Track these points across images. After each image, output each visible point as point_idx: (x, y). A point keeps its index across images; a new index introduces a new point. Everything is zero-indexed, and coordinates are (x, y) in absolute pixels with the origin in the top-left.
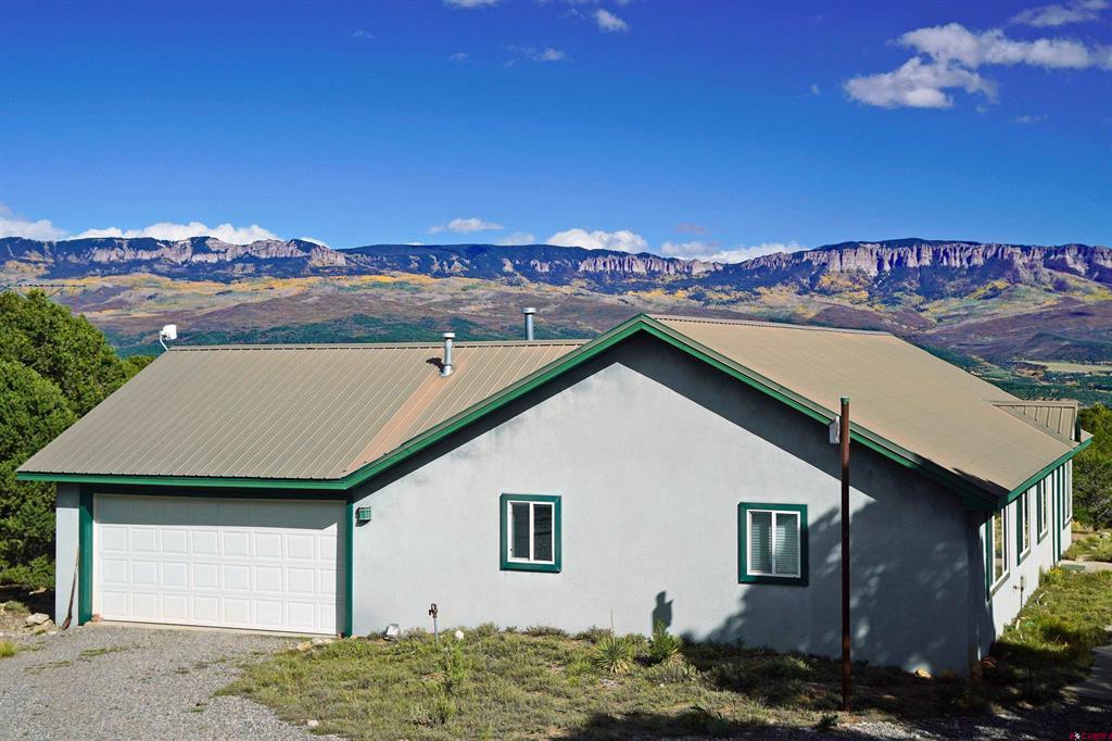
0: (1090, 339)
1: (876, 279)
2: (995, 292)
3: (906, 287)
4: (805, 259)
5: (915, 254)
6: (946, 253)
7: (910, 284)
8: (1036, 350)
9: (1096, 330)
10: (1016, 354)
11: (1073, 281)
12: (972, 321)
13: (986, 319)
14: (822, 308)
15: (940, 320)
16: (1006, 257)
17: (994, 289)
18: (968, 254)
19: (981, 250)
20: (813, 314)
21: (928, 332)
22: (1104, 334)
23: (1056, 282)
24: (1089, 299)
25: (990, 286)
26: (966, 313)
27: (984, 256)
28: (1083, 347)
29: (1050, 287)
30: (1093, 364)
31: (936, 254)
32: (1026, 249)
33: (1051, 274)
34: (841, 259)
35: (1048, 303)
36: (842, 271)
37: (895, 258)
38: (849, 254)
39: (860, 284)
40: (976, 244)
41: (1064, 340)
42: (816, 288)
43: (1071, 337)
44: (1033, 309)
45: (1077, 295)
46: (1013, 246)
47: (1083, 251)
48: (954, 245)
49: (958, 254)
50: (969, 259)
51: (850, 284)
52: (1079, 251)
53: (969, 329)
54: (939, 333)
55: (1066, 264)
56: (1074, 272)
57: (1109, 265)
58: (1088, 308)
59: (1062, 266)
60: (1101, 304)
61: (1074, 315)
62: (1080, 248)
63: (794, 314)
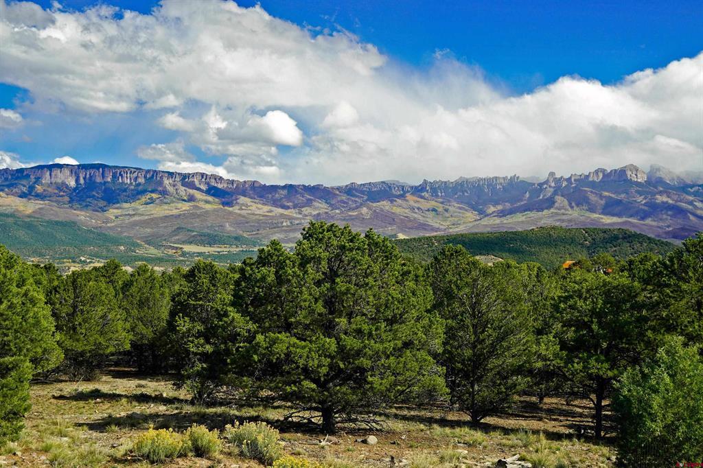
0: (209, 231)
1: (75, 189)
2: (152, 201)
3: (94, 196)
4: (25, 173)
5: (101, 175)
6: (121, 175)
7: (98, 193)
8: (177, 238)
9: (211, 226)
10: (165, 240)
11: (199, 195)
12: (136, 218)
13: (146, 217)
14: (37, 207)
15: (117, 217)
16: (158, 178)
17: (151, 199)
18: (135, 175)
19: (143, 173)
20: (30, 211)
21: (109, 225)
22: (217, 229)
23: (189, 196)
24: (208, 207)
25: (148, 197)
26: (134, 213)
27: (145, 177)
28: (205, 236)
29: (185, 198)
30: (210, 246)
31: (114, 176)
32: (171, 174)
33: (185, 190)
34: (50, 175)
35: (184, 209)
36: (51, 183)
37: (88, 176)
38: (57, 172)
39: (64, 192)
40: (140, 169)
41: (193, 231)
42: (33, 194)
43: (197, 230)
44: (175, 212)
45: (201, 204)
46: (163, 172)
47: (205, 177)
48: (127, 169)
49: (128, 175)
50: (136, 178)
51: (57, 191)
52: (202, 177)
53: (135, 224)
54: (116, 226)
55: (195, 184)
56: (198, 189)
57: (220, 186)
58: (207, 212)
59: (192, 186)
60: (215, 210)
61: (199, 216)
62: (203, 175)
63: (17, 210)
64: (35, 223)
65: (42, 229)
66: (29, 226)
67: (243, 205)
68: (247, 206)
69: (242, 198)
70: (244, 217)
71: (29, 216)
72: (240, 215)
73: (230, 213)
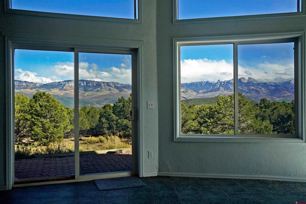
2: (98, 91)
4: (61, 83)
5: (83, 83)
6: (89, 83)
8: (105, 102)
10: (102, 102)
11: (112, 89)
12: (94, 96)
13: (96, 96)
14: (64, 93)
15: (88, 96)
16: (100, 84)
17: (98, 90)
18: (93, 83)
20: (62, 94)
21: (85, 98)
24: (115, 92)
25: (97, 89)
26: (93, 94)
27: (96, 83)
29: (108, 90)
31: (87, 83)
32: (104, 82)
33: (108, 87)
34: (68, 83)
35: (108, 93)
36: (68, 86)
38: (70, 82)
40: (94, 81)
41: (110, 100)
42: (63, 89)
44: (105, 94)
45: (113, 91)
46: (101, 82)
48: (90, 81)
49: (91, 83)
50: (93, 84)
51: (70, 88)
53: (93, 98)
54: (87, 98)
55: (111, 85)
56: (112, 87)
57: (118, 86)
58: (115, 94)
59: (110, 86)
60: (117, 93)
61: (112, 95)
62: (113, 82)
63: (58, 94)
64: (64, 98)
65: (66, 100)
66: (62, 99)
67: (125, 91)
68: (127, 92)
69: (125, 89)
70: (125, 95)
71: (62, 96)
72: (124, 94)
73: (122, 94)
